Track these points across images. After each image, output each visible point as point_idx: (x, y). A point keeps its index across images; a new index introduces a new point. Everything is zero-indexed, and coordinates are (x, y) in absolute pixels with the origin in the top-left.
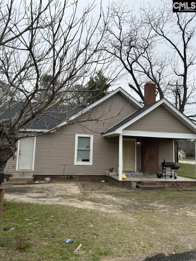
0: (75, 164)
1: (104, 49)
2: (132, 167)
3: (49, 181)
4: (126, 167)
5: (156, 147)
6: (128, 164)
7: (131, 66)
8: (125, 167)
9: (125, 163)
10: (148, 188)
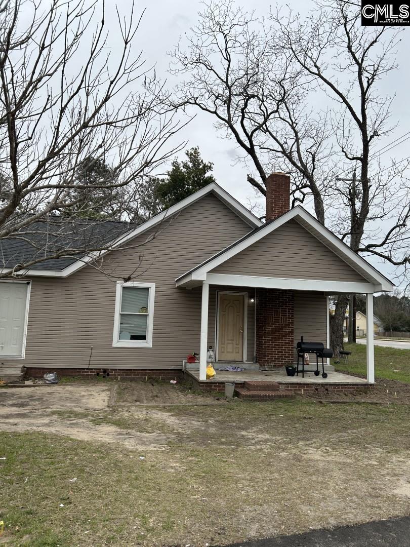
0: (114, 345)
1: (194, 102)
2: (237, 351)
3: (53, 380)
4: (225, 352)
5: (288, 309)
6: (230, 346)
7: (250, 138)
8: (223, 352)
9: (224, 344)
10: (259, 396)
